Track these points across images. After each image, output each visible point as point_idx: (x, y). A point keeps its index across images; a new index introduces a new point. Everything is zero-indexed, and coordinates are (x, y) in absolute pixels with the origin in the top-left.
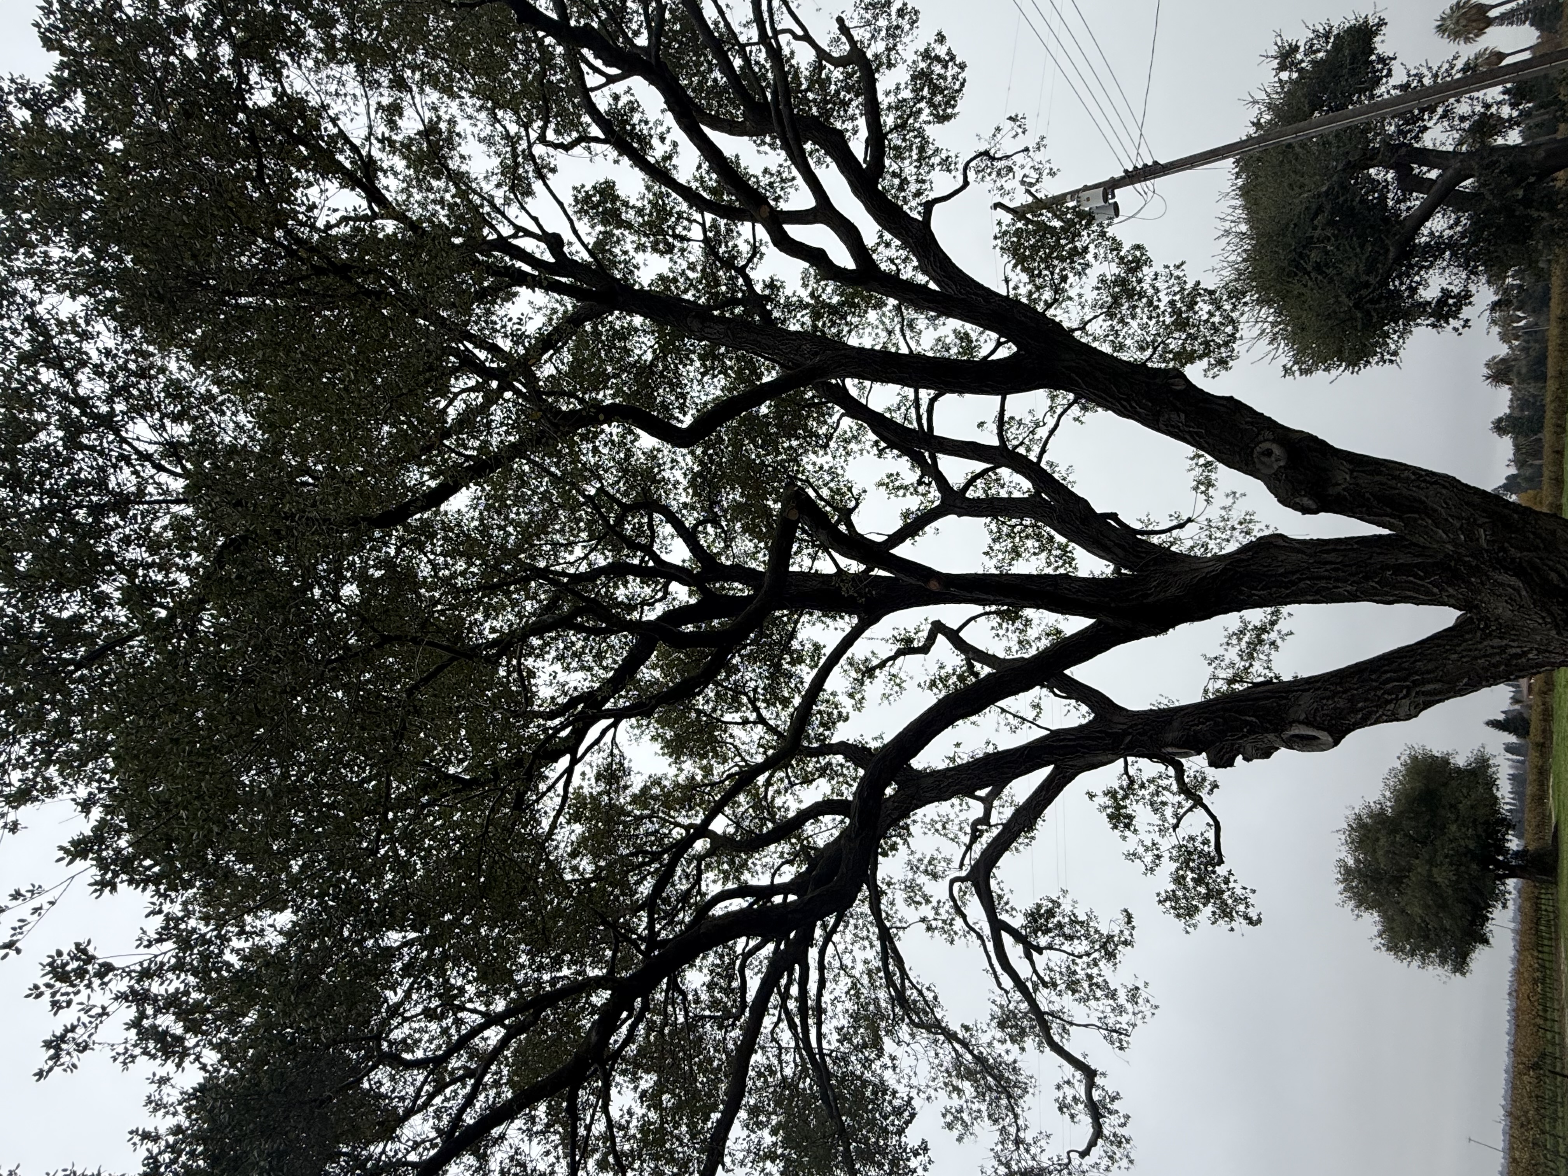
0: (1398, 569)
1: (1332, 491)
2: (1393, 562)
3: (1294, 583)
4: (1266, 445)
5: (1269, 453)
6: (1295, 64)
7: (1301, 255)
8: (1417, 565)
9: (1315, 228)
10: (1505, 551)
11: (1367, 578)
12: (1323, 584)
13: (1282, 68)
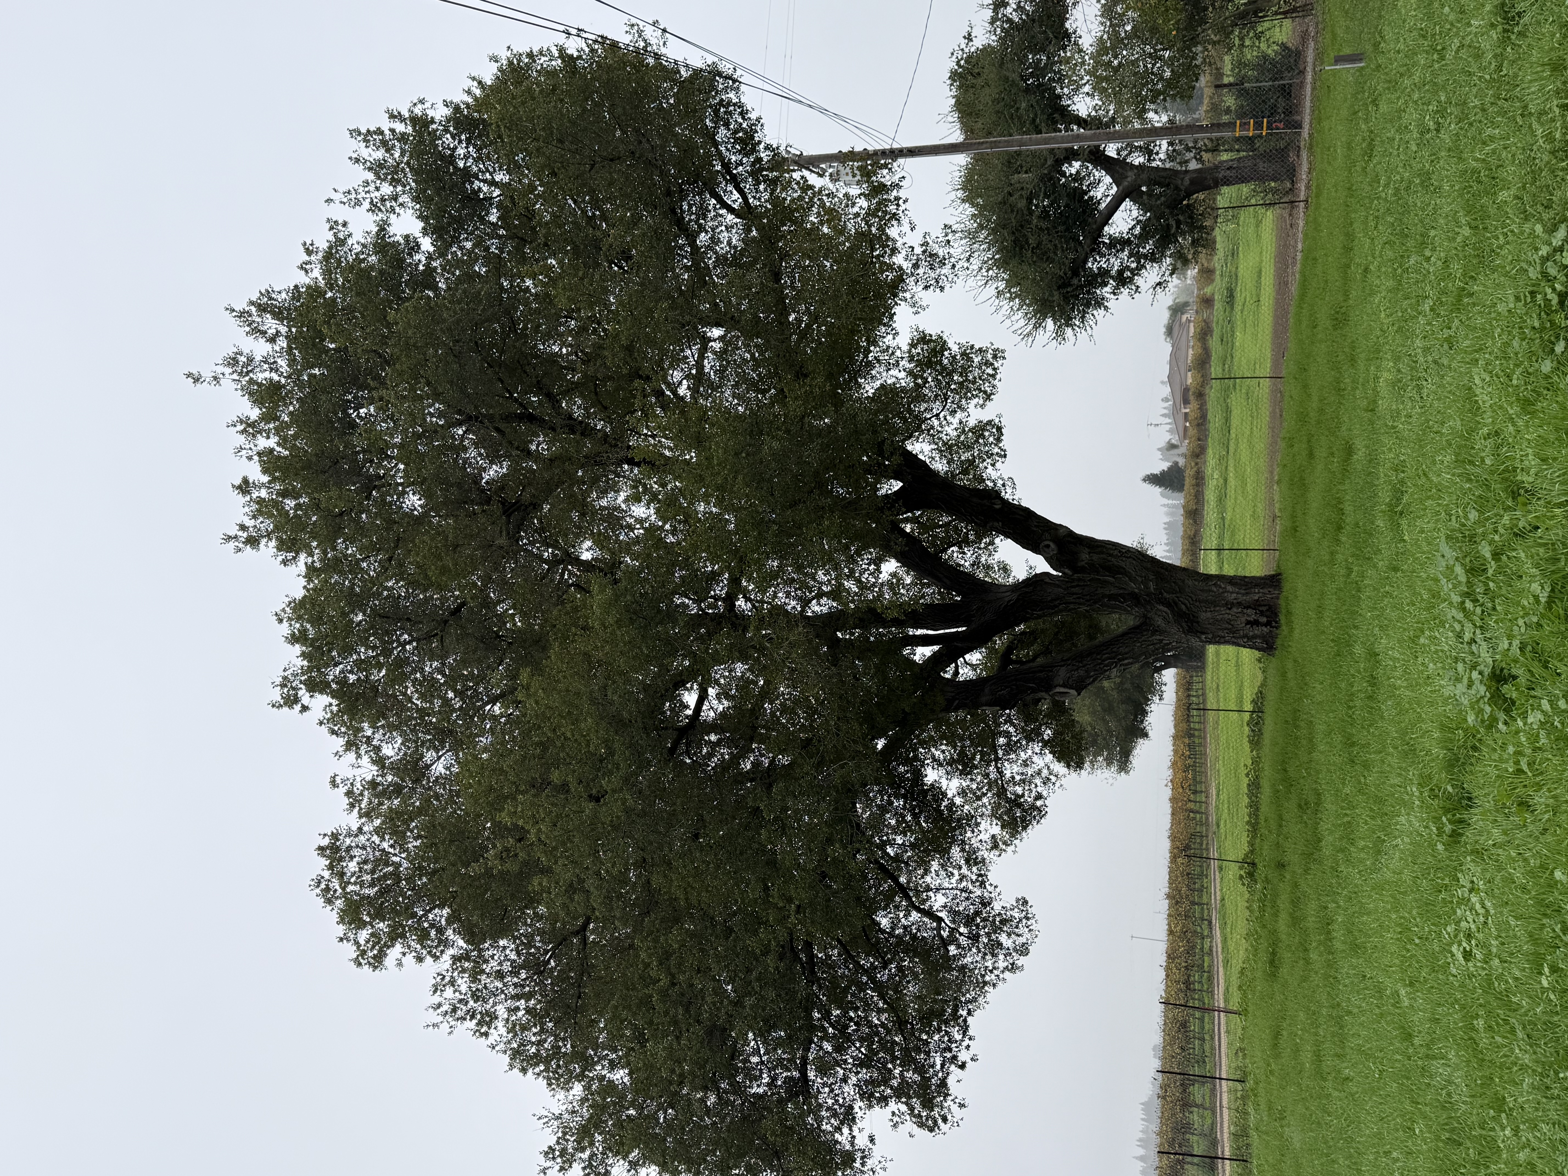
1: (1080, 564)
2: (1107, 593)
3: (1056, 606)
4: (1047, 543)
8: (1120, 595)
10: (1161, 593)
11: (1095, 603)
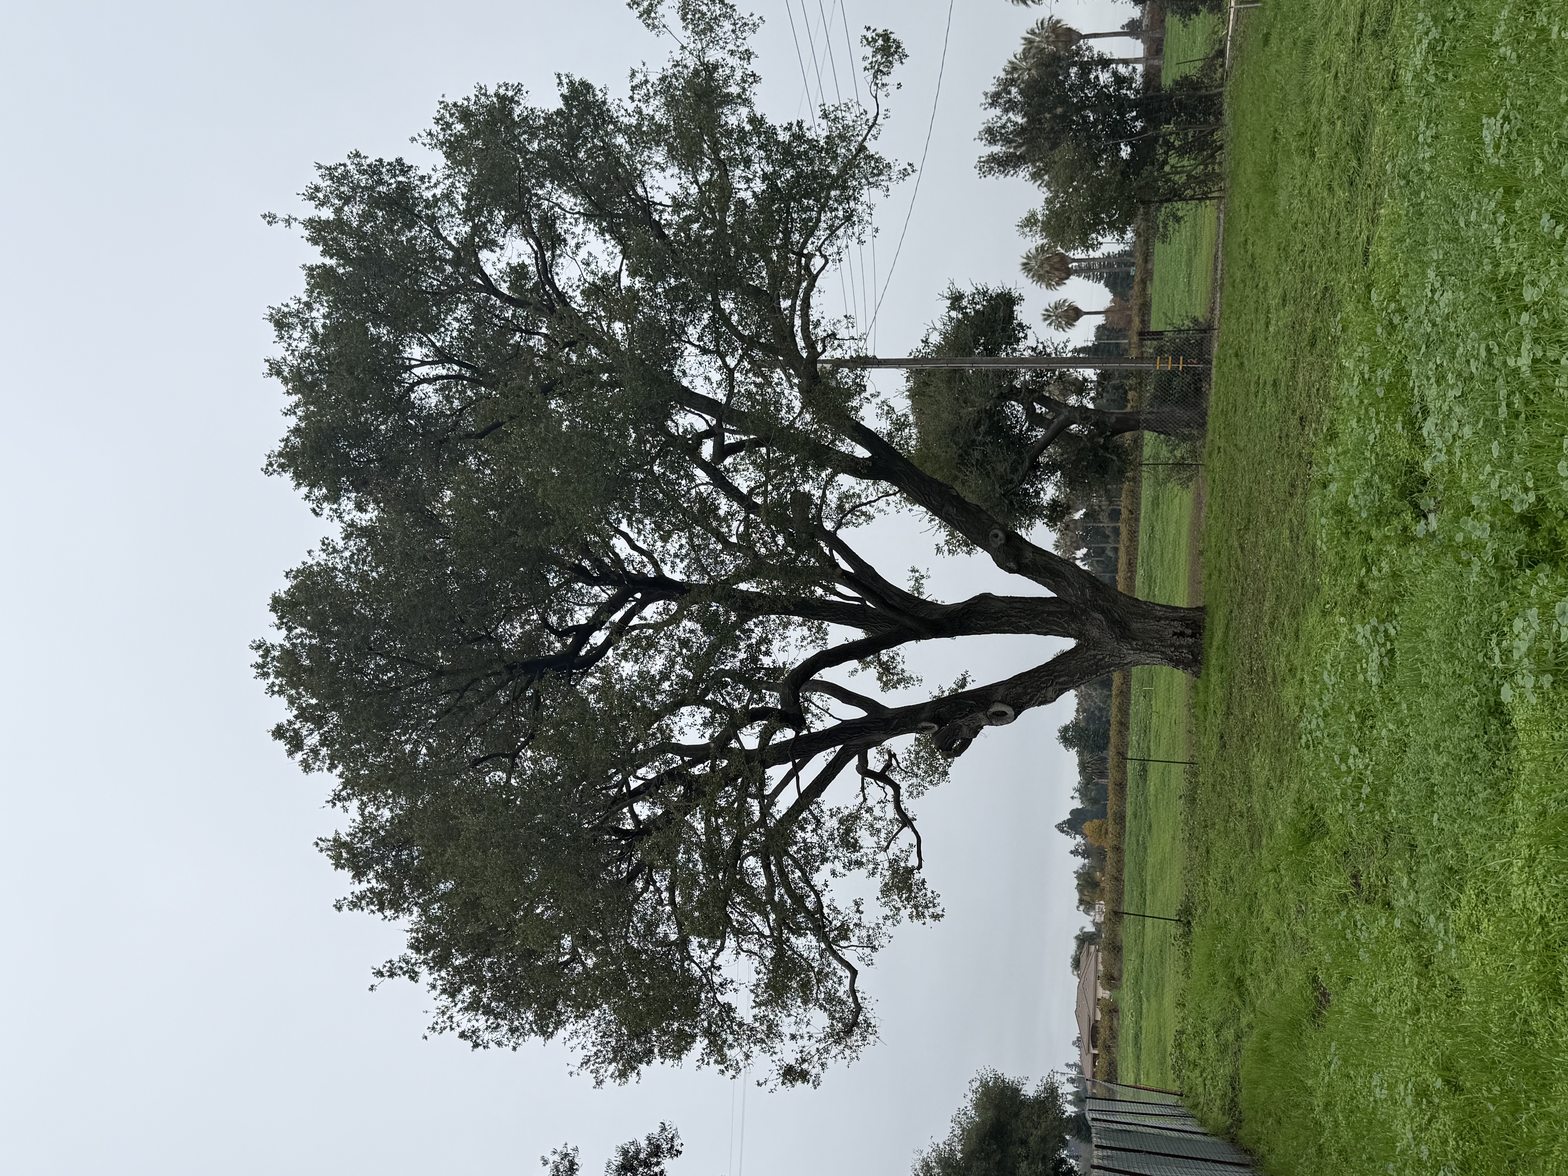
0: (1050, 613)
1: (1024, 561)
4: (996, 531)
5: (996, 536)
6: (961, 309)
7: (966, 452)
9: (978, 434)
10: (1096, 600)
12: (1013, 619)
13: (953, 307)
